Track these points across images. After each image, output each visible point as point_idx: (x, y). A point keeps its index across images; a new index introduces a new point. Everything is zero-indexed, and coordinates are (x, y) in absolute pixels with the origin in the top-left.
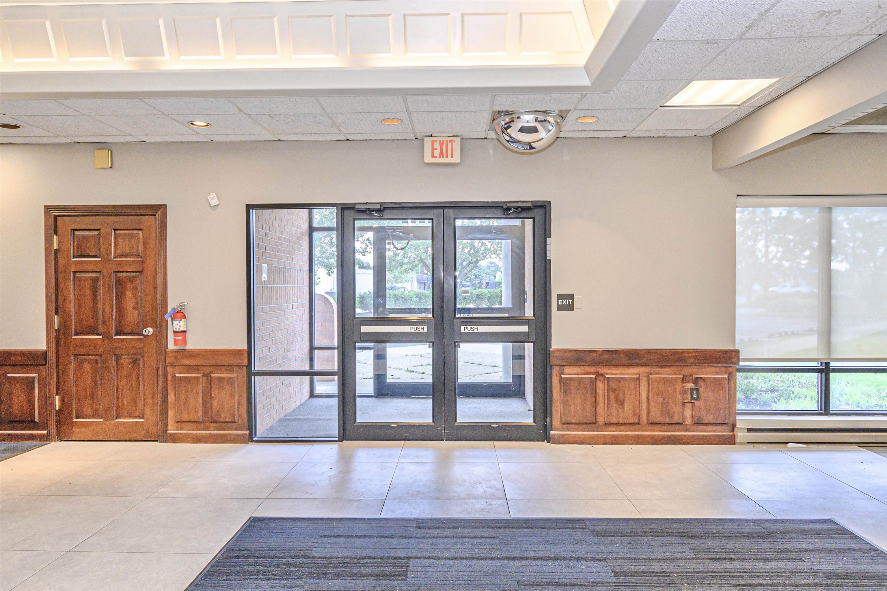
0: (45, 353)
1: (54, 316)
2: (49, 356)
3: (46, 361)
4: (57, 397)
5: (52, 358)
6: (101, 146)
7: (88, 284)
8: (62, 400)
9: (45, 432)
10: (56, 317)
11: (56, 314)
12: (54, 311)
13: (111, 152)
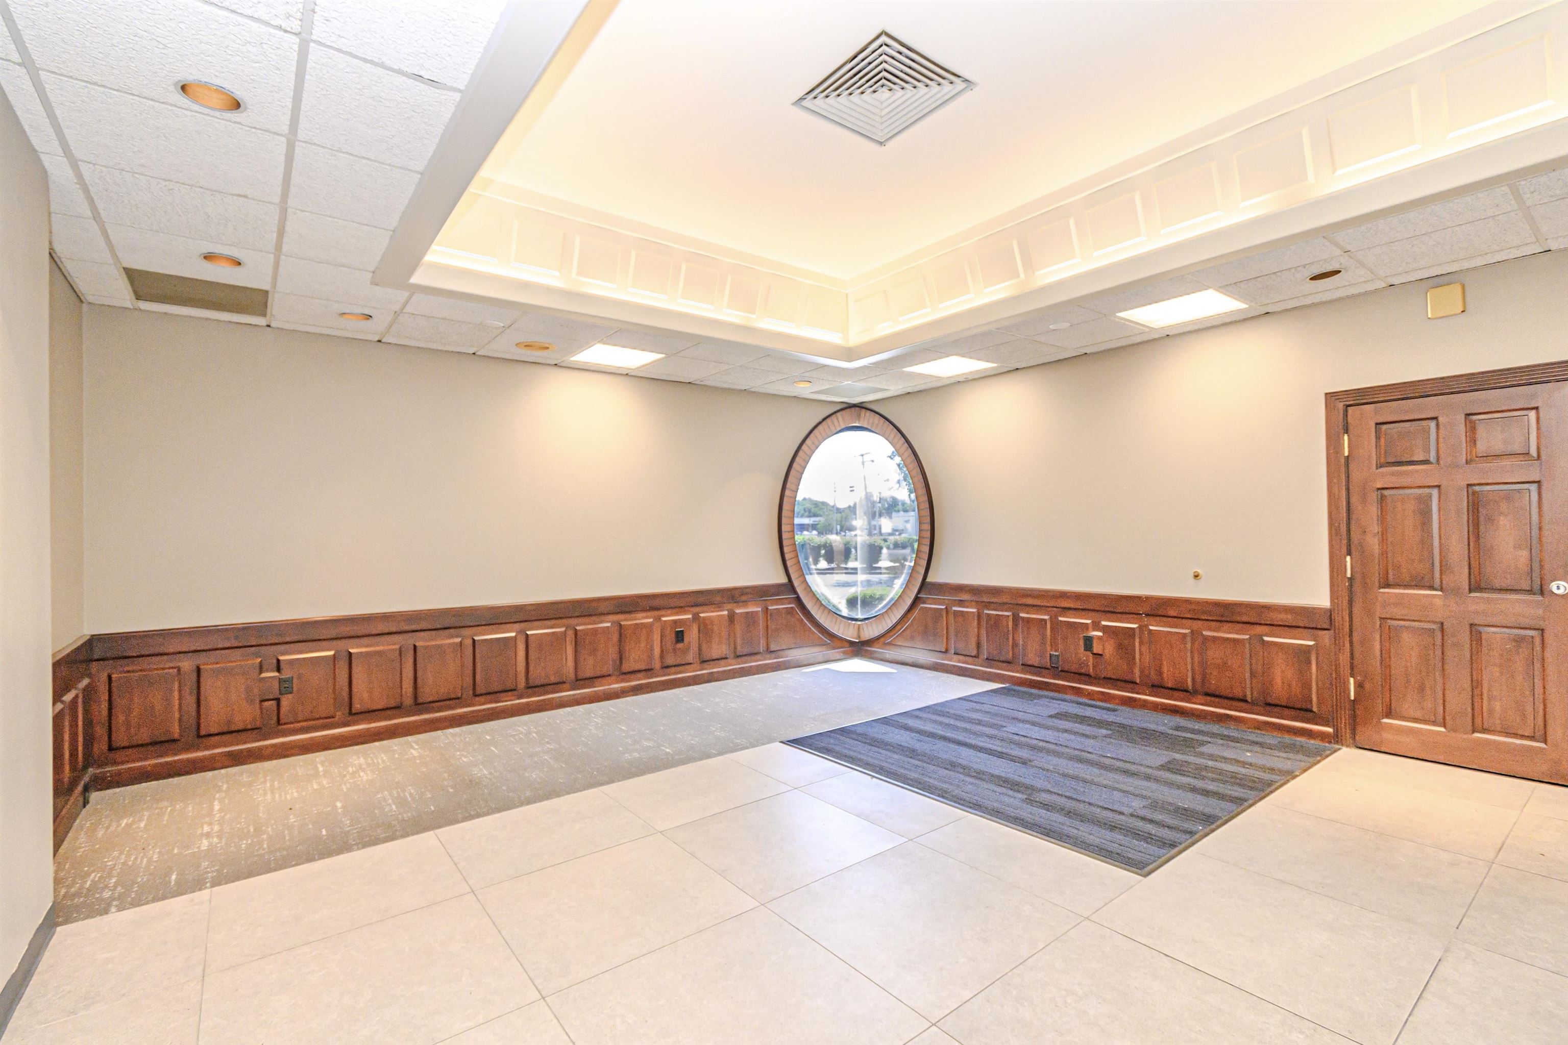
0: (1329, 614)
1: (1345, 558)
2: (1337, 617)
3: (1331, 624)
4: (1352, 680)
5: (1342, 618)
6: (1439, 281)
7: (1411, 506)
8: (1359, 686)
9: (1330, 730)
10: (1348, 558)
11: (1349, 553)
12: (1344, 550)
13: (1463, 286)
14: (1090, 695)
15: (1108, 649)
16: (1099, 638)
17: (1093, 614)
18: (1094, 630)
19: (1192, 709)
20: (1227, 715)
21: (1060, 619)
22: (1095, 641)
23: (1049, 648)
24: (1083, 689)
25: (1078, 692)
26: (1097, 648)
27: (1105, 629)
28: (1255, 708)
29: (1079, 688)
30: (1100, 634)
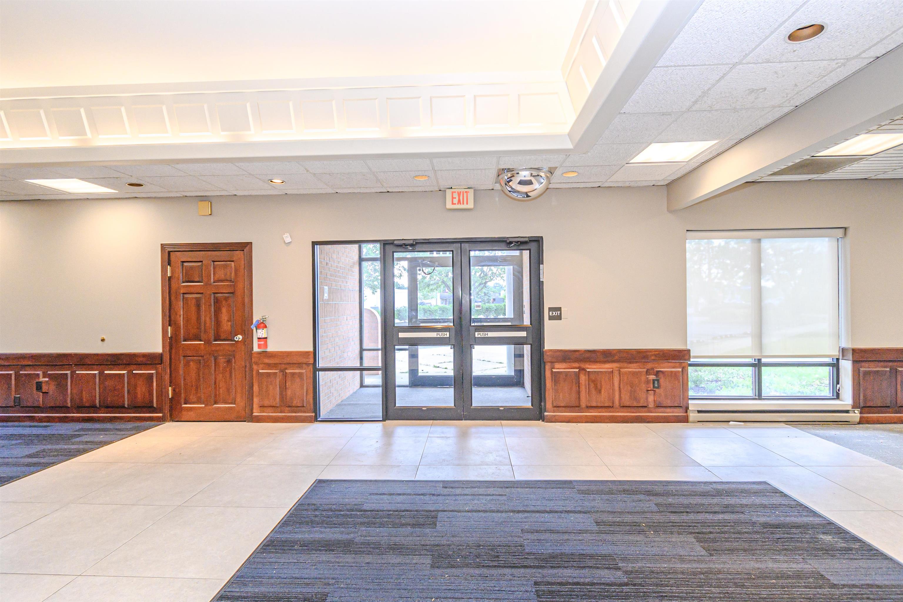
0: (161, 356)
1: (168, 327)
2: (164, 356)
3: (162, 361)
4: (170, 388)
5: (166, 358)
6: (203, 198)
7: (194, 301)
8: (174, 390)
9: (161, 415)
10: (170, 327)
11: (170, 325)
12: (168, 323)
13: (211, 203)
14: (41, 420)
15: (51, 388)
16: (47, 382)
17: (43, 367)
18: (44, 377)
19: (98, 417)
20: (115, 417)
21: (21, 372)
22: (43, 385)
23: (13, 393)
24: (34, 416)
25: (32, 419)
26: (45, 388)
27: (50, 376)
28: (130, 410)
29: (33, 416)
30: (47, 379)
